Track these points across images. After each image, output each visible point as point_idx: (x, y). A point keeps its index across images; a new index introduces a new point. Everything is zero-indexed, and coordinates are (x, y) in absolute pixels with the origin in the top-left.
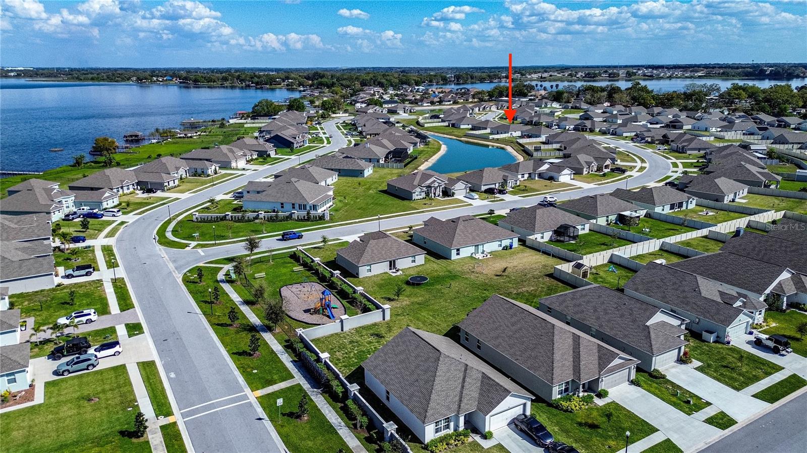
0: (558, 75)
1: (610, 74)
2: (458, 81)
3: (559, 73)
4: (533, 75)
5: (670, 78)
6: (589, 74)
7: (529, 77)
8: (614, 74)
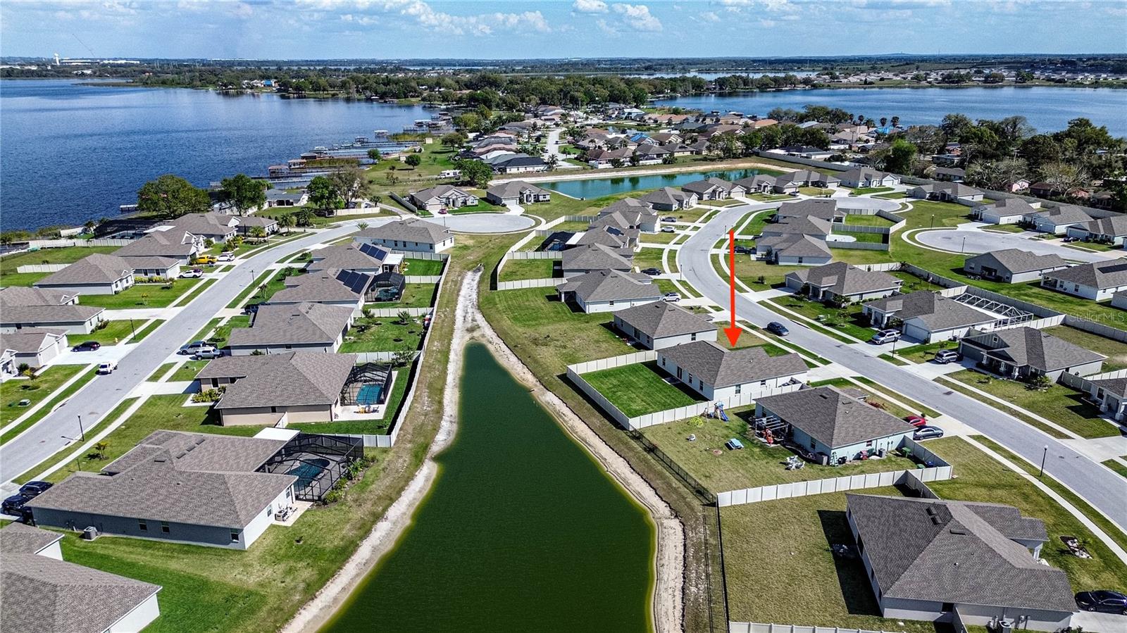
0: (895, 78)
1: (987, 77)
2: (721, 89)
3: (897, 75)
4: (851, 78)
5: (1096, 85)
6: (949, 76)
7: (844, 81)
8: (995, 76)
